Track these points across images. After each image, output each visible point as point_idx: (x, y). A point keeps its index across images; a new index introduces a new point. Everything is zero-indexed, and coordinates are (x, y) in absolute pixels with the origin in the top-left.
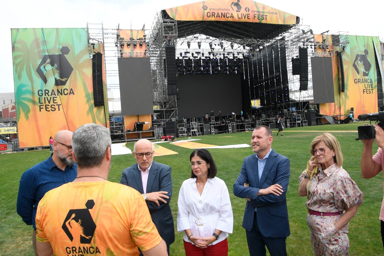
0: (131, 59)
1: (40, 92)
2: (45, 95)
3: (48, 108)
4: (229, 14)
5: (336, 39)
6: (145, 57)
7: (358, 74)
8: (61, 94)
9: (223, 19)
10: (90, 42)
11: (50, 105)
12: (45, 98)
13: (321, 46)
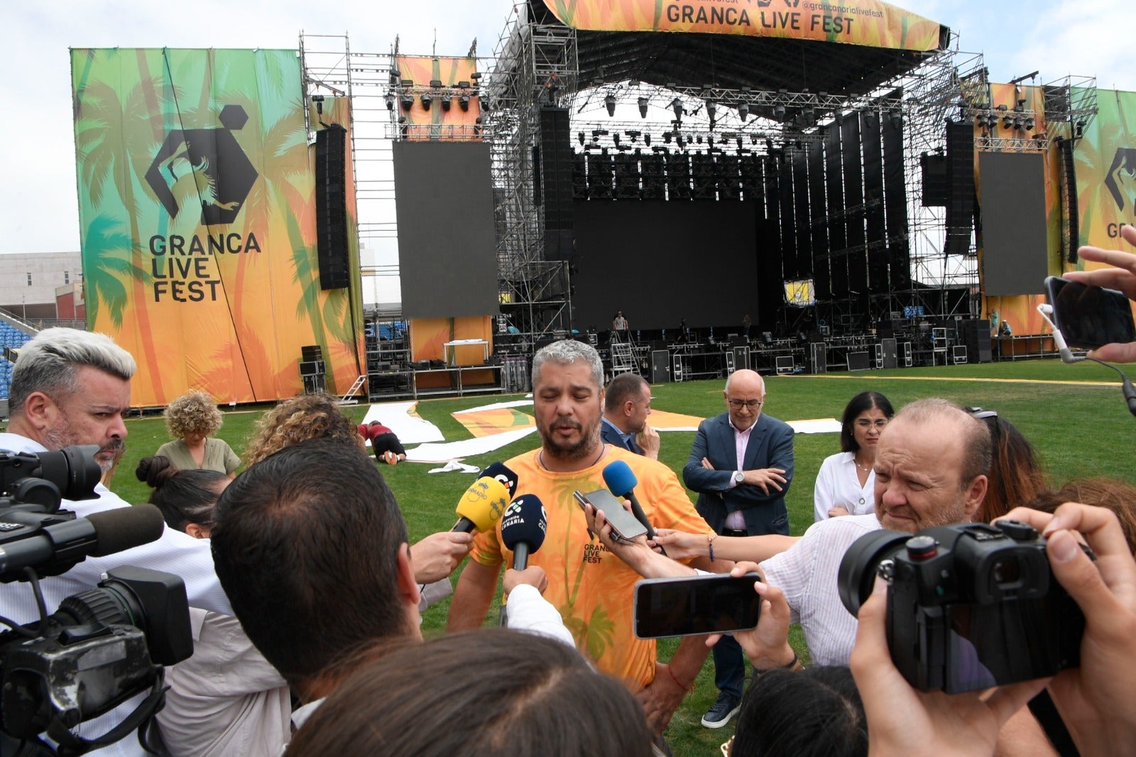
0: (433, 146)
1: (156, 241)
2: (172, 253)
3: (181, 292)
4: (735, 12)
5: (1056, 99)
6: (477, 140)
7: (1121, 209)
8: (222, 250)
9: (716, 29)
10: (308, 93)
11: (188, 281)
12: (171, 260)
13: (1011, 119)
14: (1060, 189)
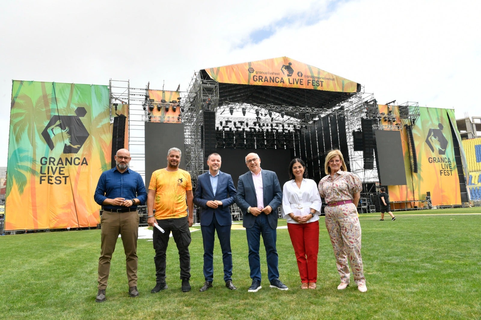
0: (161, 125)
1: (43, 159)
2: (50, 164)
3: (51, 180)
4: (279, 78)
5: (404, 111)
6: (178, 123)
7: (433, 152)
8: (71, 164)
9: (272, 84)
10: (112, 102)
11: (55, 176)
12: (49, 167)
13: (386, 118)
14: (408, 144)
